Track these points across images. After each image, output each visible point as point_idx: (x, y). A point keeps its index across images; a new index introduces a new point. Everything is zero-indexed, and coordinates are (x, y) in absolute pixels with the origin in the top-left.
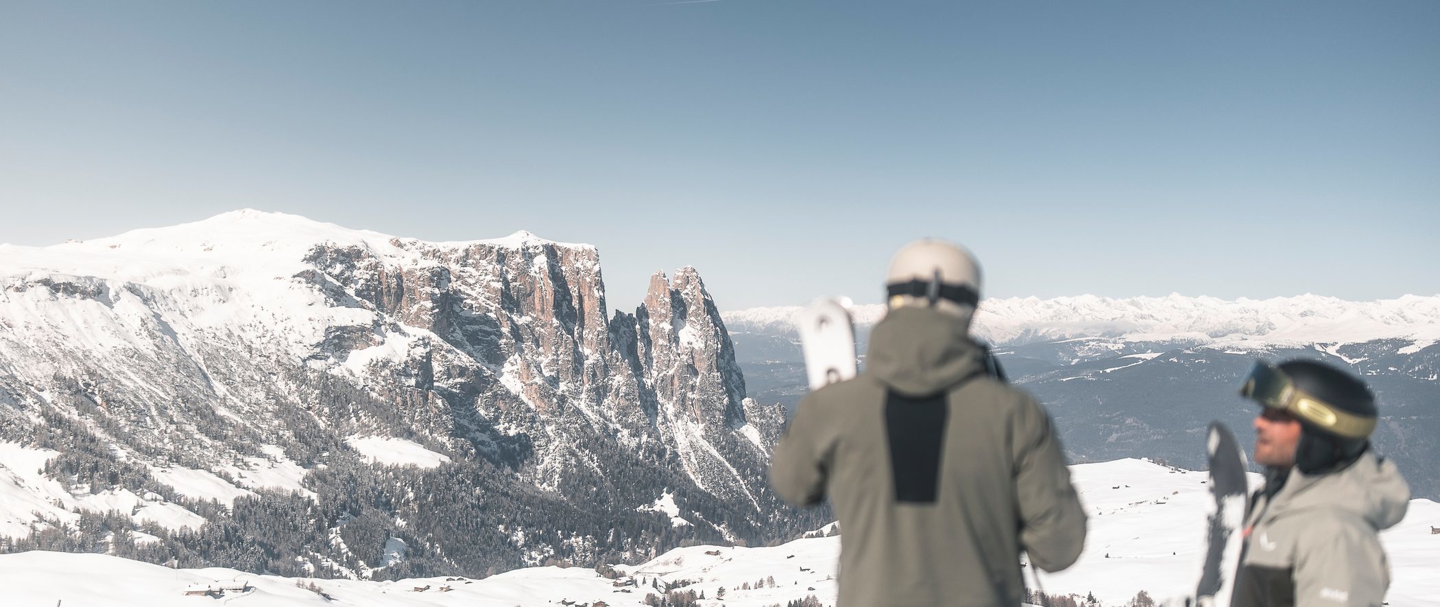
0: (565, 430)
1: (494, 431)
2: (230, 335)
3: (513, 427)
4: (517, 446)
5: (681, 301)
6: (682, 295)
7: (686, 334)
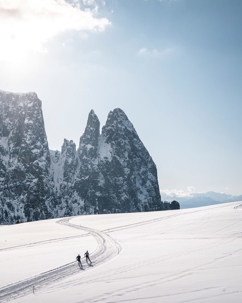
5: (109, 131)
6: (110, 127)
7: (105, 153)
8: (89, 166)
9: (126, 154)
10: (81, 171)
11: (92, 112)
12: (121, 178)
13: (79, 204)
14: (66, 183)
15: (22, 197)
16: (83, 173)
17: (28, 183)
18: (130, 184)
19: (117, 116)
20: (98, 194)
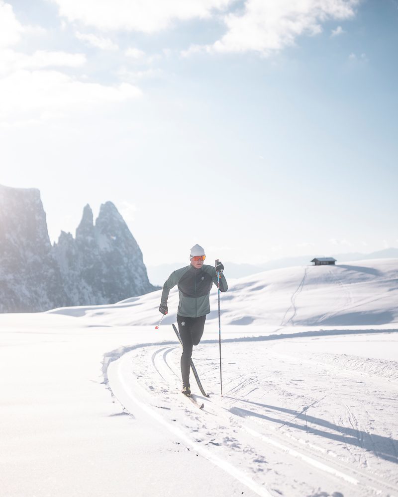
5: (102, 223)
6: (103, 219)
7: (104, 244)
8: (92, 256)
9: (123, 245)
11: (88, 205)
12: (122, 267)
13: (87, 290)
14: (72, 272)
15: (42, 285)
16: (86, 262)
17: (45, 273)
19: (109, 209)
20: (103, 281)
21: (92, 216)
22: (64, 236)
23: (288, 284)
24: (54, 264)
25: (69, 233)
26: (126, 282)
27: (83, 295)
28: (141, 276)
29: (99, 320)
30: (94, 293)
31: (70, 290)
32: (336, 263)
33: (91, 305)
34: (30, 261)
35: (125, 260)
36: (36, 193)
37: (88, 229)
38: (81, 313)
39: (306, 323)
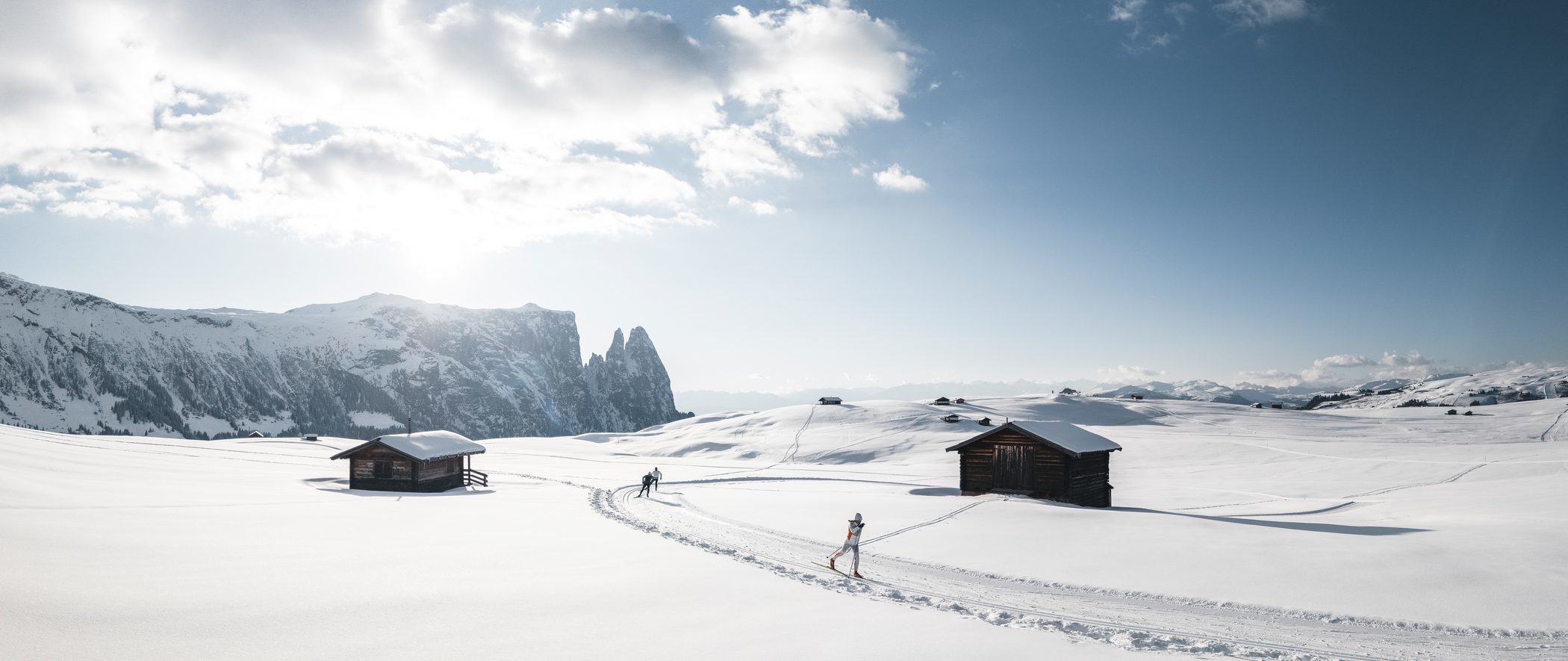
0: (535, 421)
1: (488, 419)
2: (308, 352)
3: (502, 418)
4: (502, 429)
5: (632, 348)
6: (633, 345)
7: (633, 368)
8: (621, 381)
9: (652, 371)
10: (614, 385)
11: (619, 330)
12: (649, 393)
14: (601, 395)
15: (572, 407)
16: (615, 386)
17: (576, 395)
18: (656, 397)
19: (639, 333)
20: (630, 405)
21: (623, 341)
22: (595, 358)
23: (794, 421)
24: (585, 387)
25: (600, 356)
26: (653, 408)
27: (611, 418)
28: (667, 403)
29: (623, 448)
30: (621, 417)
31: (599, 412)
32: (842, 403)
33: (618, 432)
34: (562, 381)
35: (653, 385)
36: (571, 316)
37: (618, 353)
38: (605, 440)
39: (805, 459)
